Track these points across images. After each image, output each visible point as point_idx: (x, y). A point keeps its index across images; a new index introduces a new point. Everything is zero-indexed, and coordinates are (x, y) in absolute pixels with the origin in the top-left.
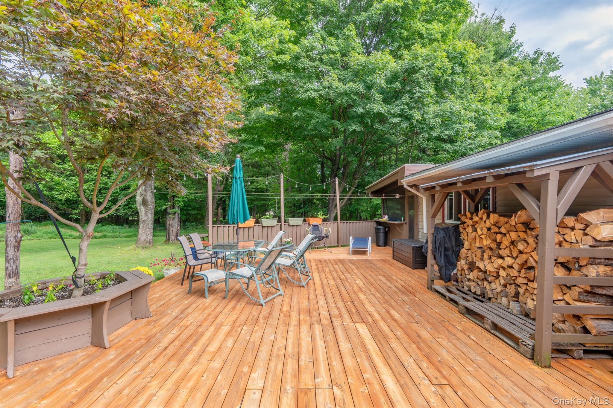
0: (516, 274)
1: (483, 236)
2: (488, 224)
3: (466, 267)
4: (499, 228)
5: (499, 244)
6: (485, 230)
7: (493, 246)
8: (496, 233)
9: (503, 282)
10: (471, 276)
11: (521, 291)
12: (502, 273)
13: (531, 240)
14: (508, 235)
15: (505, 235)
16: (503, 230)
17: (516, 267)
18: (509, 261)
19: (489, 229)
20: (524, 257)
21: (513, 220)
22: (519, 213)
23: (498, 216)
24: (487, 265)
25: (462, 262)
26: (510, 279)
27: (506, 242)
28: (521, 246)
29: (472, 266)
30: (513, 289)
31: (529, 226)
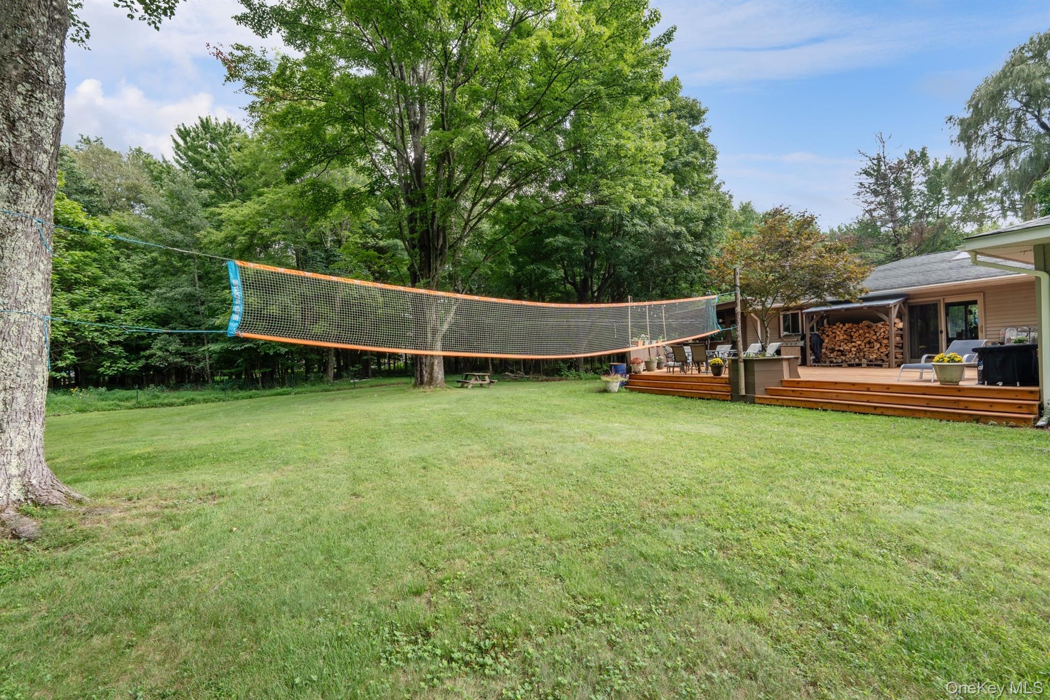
0: (863, 347)
1: (840, 335)
2: (844, 328)
3: (827, 352)
4: (852, 329)
5: (852, 337)
6: (843, 332)
7: (848, 338)
8: (850, 332)
9: (854, 353)
10: (832, 355)
11: (866, 353)
13: (872, 332)
14: (857, 332)
15: (855, 332)
16: (854, 330)
17: (863, 344)
18: (859, 342)
19: (845, 331)
20: (868, 339)
21: (860, 325)
22: (864, 322)
23: (850, 325)
24: (844, 347)
25: (824, 350)
26: (859, 350)
27: (856, 335)
28: (867, 335)
29: (833, 350)
30: (862, 354)
31: (869, 327)
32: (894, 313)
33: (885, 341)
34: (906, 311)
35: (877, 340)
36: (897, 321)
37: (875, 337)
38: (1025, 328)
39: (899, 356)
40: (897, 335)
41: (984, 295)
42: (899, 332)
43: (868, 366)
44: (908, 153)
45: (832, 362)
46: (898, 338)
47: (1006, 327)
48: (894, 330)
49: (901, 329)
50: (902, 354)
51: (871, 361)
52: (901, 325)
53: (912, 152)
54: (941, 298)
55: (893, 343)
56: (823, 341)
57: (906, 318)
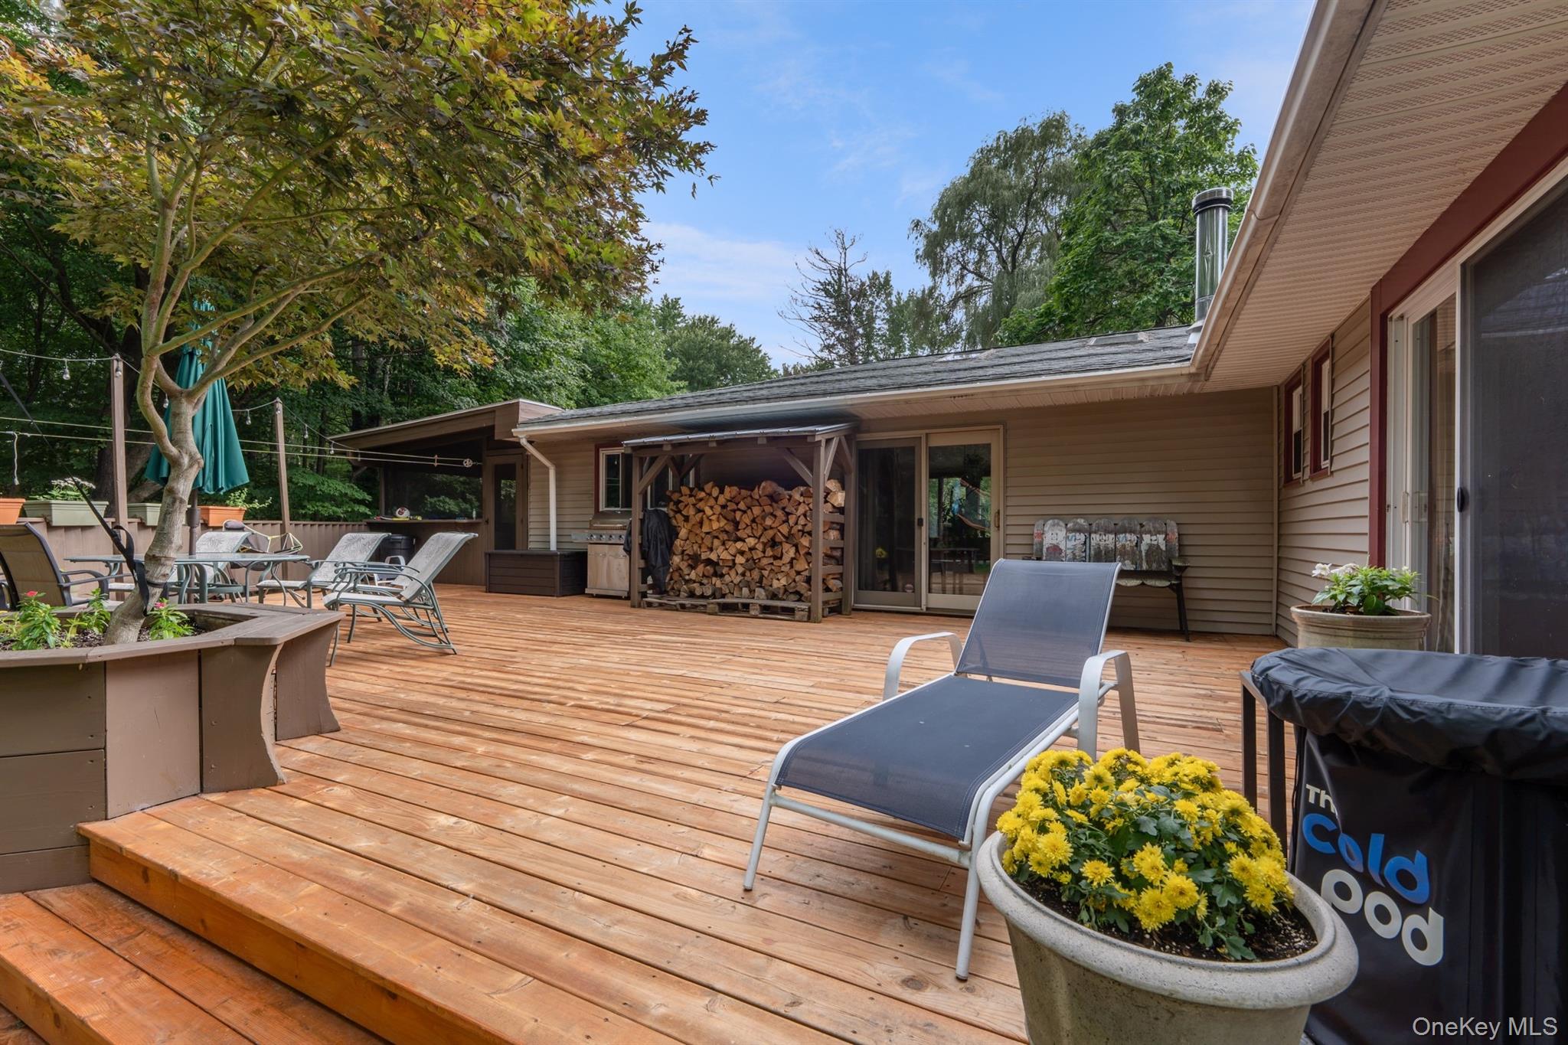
0: (760, 555)
1: (713, 518)
2: (722, 500)
3: (684, 566)
4: (737, 504)
5: (736, 524)
6: (718, 509)
7: (729, 528)
8: (734, 511)
9: (740, 570)
10: (693, 575)
11: (766, 573)
12: (740, 560)
13: (779, 513)
14: (749, 511)
15: (744, 512)
16: (742, 506)
17: (760, 547)
18: (751, 541)
19: (724, 507)
20: (771, 533)
21: (756, 494)
22: (763, 484)
23: (735, 489)
24: (721, 554)
25: (676, 559)
26: (753, 564)
27: (747, 520)
28: (769, 522)
29: (694, 560)
30: (756, 574)
31: (773, 498)
32: (826, 460)
33: (805, 541)
34: (852, 461)
35: (789, 538)
36: (832, 485)
37: (784, 529)
38: (1081, 521)
39: (834, 584)
40: (831, 525)
41: (1006, 431)
42: (838, 518)
43: (766, 610)
44: (871, 275)
45: (692, 594)
46: (833, 534)
47: (1046, 517)
48: (824, 509)
49: (841, 510)
50: (840, 577)
51: (774, 596)
52: (839, 499)
53: (875, 274)
54: (921, 433)
55: (821, 550)
56: (674, 533)
57: (852, 479)
